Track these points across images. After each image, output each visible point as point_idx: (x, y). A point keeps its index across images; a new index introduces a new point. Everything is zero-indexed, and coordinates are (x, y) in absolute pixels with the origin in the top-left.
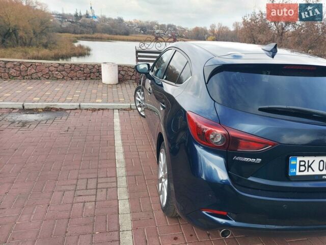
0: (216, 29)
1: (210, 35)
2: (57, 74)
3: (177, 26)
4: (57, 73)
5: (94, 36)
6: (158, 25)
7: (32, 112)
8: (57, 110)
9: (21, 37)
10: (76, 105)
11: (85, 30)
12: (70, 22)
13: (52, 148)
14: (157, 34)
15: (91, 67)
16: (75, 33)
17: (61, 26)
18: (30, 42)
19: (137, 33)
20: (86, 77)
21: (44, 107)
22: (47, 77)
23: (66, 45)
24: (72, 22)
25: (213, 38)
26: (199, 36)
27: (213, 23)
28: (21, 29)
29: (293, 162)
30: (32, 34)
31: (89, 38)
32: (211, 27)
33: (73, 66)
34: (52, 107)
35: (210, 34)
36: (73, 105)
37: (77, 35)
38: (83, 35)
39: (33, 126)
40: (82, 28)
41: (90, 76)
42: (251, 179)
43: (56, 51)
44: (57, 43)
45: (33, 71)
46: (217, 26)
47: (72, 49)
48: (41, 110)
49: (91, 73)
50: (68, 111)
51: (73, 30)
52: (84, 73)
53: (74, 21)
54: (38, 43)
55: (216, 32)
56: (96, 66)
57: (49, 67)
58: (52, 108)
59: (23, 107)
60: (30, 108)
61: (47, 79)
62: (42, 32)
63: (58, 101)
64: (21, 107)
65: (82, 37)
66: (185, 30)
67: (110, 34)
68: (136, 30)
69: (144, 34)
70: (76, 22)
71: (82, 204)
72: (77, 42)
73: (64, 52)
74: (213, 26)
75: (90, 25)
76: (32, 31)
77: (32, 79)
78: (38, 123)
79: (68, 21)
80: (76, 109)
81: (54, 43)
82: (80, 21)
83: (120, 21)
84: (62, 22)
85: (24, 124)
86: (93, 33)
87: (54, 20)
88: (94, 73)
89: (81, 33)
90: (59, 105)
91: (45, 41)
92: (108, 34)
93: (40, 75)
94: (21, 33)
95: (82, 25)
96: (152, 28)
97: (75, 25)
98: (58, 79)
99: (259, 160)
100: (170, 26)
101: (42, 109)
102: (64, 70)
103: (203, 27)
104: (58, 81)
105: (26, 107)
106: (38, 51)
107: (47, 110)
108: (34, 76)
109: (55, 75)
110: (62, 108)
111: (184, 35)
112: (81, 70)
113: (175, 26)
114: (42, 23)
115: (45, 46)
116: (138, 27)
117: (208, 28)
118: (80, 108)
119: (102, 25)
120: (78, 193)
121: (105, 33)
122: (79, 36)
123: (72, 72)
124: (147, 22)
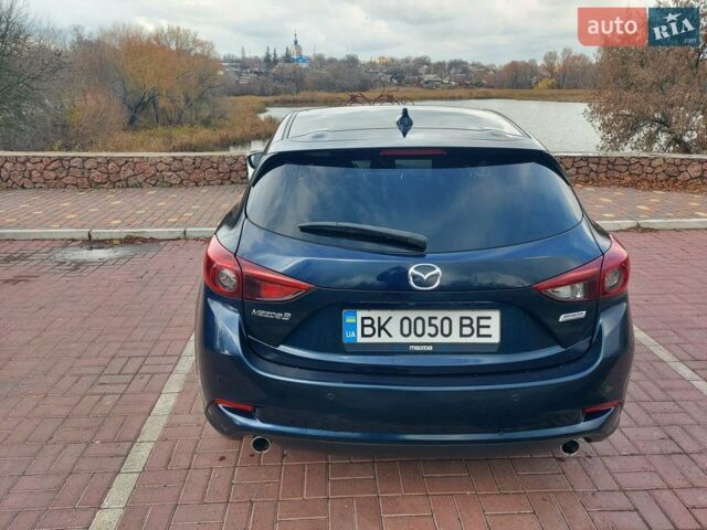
0: (559, 62)
1: (543, 77)
2: (170, 177)
3: (470, 62)
4: (170, 174)
5: (299, 97)
6: (428, 64)
7: (102, 245)
8: (144, 241)
9: (163, 110)
10: (178, 231)
11: (282, 86)
12: (256, 73)
13: (100, 306)
14: (426, 83)
15: (230, 161)
16: (263, 94)
17: (237, 82)
18: (180, 117)
19: (384, 84)
20: (223, 179)
21: (123, 237)
22: (153, 182)
23: (244, 119)
24: (258, 73)
25: (550, 82)
26: (519, 80)
27: (552, 50)
28: (164, 93)
29: (349, 320)
30: (183, 103)
31: (290, 102)
32: (545, 58)
33: (199, 161)
34: (137, 235)
35: (545, 74)
36: (173, 232)
37: (265, 99)
38: (279, 98)
39: (91, 269)
40: (276, 84)
41: (229, 178)
42: (282, 348)
43: (224, 133)
44: (228, 116)
45: (130, 172)
46: (559, 55)
47: (254, 125)
48: (118, 242)
49: (231, 171)
50: (162, 244)
51: (259, 89)
52: (219, 173)
53: (263, 71)
54: (193, 118)
55: (556, 70)
56: (241, 159)
57: (155, 165)
58: (136, 238)
59: (90, 236)
60: (101, 238)
61: (154, 186)
62: (201, 98)
63: (151, 225)
64: (86, 236)
65: (277, 102)
66: (488, 70)
67: (329, 91)
68: (383, 79)
69: (399, 84)
70: (266, 74)
71: (99, 397)
72: (265, 111)
73: (238, 133)
74: (551, 57)
75: (293, 76)
76: (182, 97)
77: (128, 186)
78: (102, 263)
79: (251, 72)
80: (179, 239)
81: (222, 117)
82: (274, 70)
83: (352, 61)
84: (239, 74)
85: (78, 265)
86: (298, 91)
87: (226, 73)
88: (236, 171)
89: (273, 94)
90: (150, 231)
91: (205, 113)
92: (326, 91)
93: (140, 179)
94: (163, 103)
95: (277, 78)
96: (415, 73)
97: (262, 78)
98: (171, 185)
99: (288, 315)
100: (455, 64)
101: (120, 240)
102: (183, 169)
103: (527, 61)
104: (172, 189)
105: (94, 237)
106: (192, 133)
107: (129, 241)
108: (132, 181)
109: (166, 179)
110: (155, 236)
111: (484, 81)
112: (212, 167)
113: (466, 63)
114: (201, 81)
115: (206, 123)
116: (387, 73)
117: (540, 62)
118: (185, 237)
119: (314, 74)
120: (103, 379)
121: (319, 90)
122: (270, 99)
123: (197, 171)
124: (407, 61)
